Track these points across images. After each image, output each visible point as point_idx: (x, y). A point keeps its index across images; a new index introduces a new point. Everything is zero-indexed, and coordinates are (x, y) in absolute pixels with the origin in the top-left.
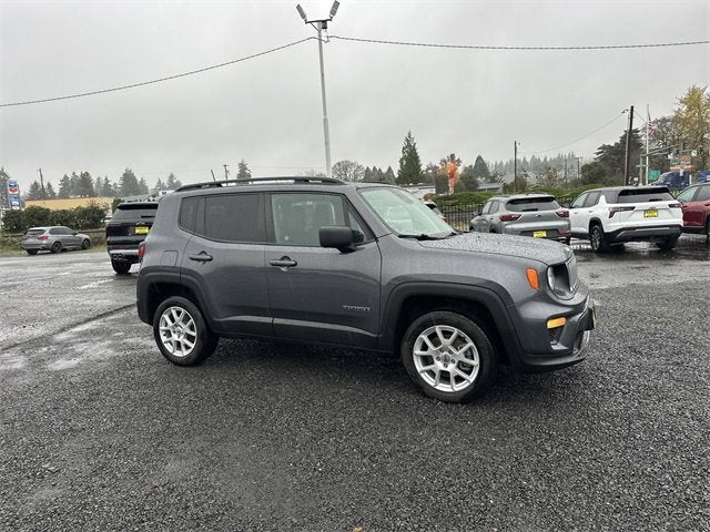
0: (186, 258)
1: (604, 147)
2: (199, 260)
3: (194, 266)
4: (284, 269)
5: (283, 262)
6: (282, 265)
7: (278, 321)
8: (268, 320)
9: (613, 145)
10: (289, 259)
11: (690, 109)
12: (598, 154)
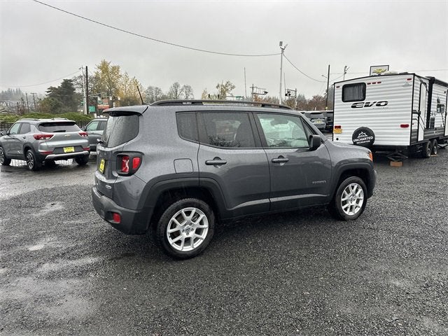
0: (202, 164)
1: (51, 88)
2: (215, 164)
3: (211, 169)
4: (282, 164)
5: (280, 159)
6: (279, 162)
7: (273, 200)
8: (266, 201)
9: (57, 87)
10: (283, 157)
11: (103, 73)
12: (48, 92)
